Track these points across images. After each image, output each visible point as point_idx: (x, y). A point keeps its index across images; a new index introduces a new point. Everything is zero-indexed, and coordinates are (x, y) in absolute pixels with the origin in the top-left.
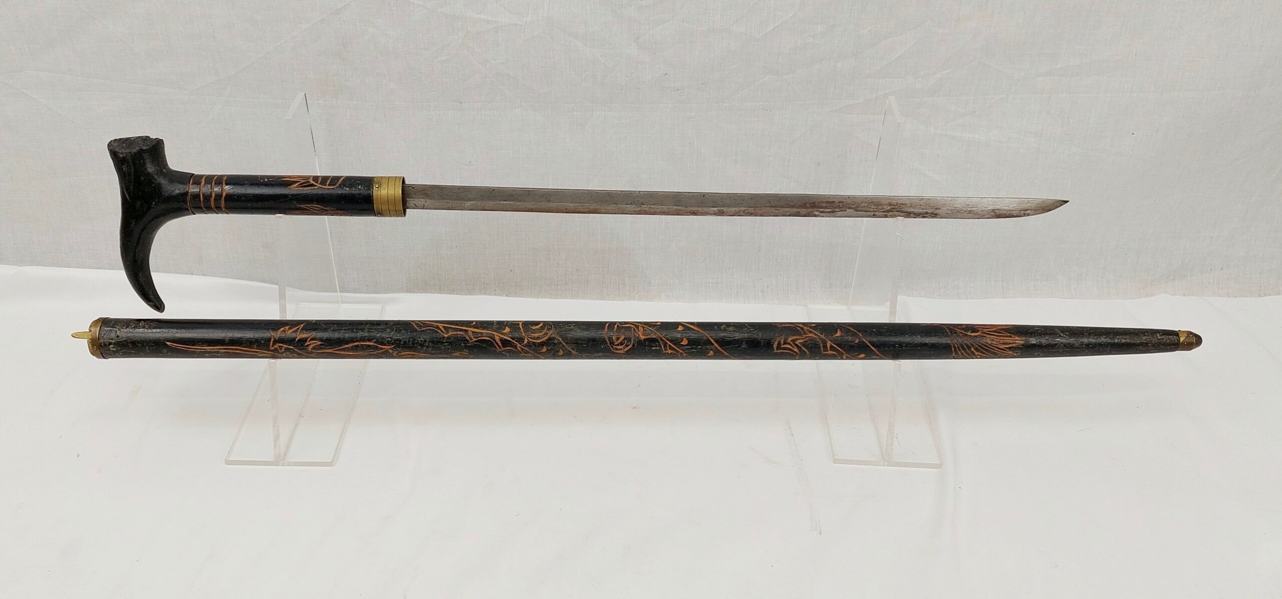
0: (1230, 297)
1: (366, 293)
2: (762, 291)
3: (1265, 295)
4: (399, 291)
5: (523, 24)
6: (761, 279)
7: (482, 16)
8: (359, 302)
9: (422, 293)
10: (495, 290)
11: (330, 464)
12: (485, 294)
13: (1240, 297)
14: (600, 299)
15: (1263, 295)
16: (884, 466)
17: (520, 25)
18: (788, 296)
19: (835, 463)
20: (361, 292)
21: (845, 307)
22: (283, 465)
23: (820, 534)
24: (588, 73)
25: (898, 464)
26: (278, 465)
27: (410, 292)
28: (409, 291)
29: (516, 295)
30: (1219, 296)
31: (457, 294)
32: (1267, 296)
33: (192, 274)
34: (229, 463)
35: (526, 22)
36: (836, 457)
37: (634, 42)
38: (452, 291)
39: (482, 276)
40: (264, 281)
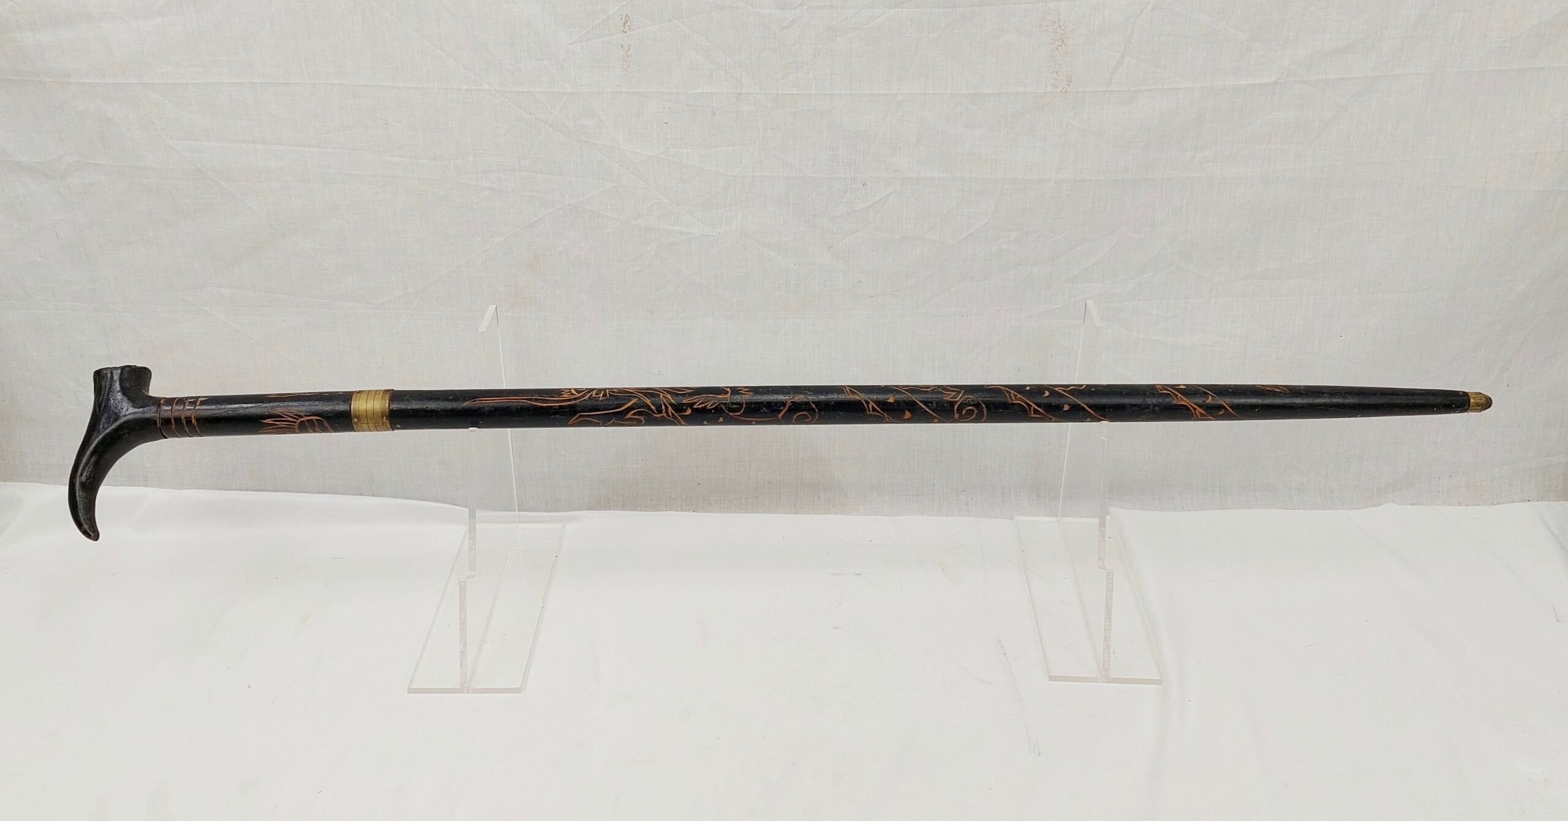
0: (1461, 506)
1: (544, 512)
2: (967, 504)
3: (1499, 503)
4: (580, 509)
5: (715, 235)
6: (964, 491)
7: (676, 228)
8: (539, 522)
9: (604, 510)
10: (682, 505)
11: (518, 691)
12: (670, 510)
13: (1473, 505)
14: (794, 513)
15: (1496, 503)
16: (1102, 682)
17: (713, 236)
18: (994, 509)
19: (1050, 680)
20: (540, 511)
21: (1054, 519)
22: (468, 693)
23: (1039, 755)
24: (781, 281)
25: (1116, 681)
26: (462, 693)
27: (591, 510)
28: (590, 508)
29: (704, 510)
30: (1450, 505)
31: (641, 511)
32: (1500, 504)
33: (361, 495)
34: (411, 691)
35: (720, 233)
36: (1052, 674)
37: (828, 250)
38: (635, 508)
39: (668, 491)
40: (437, 501)
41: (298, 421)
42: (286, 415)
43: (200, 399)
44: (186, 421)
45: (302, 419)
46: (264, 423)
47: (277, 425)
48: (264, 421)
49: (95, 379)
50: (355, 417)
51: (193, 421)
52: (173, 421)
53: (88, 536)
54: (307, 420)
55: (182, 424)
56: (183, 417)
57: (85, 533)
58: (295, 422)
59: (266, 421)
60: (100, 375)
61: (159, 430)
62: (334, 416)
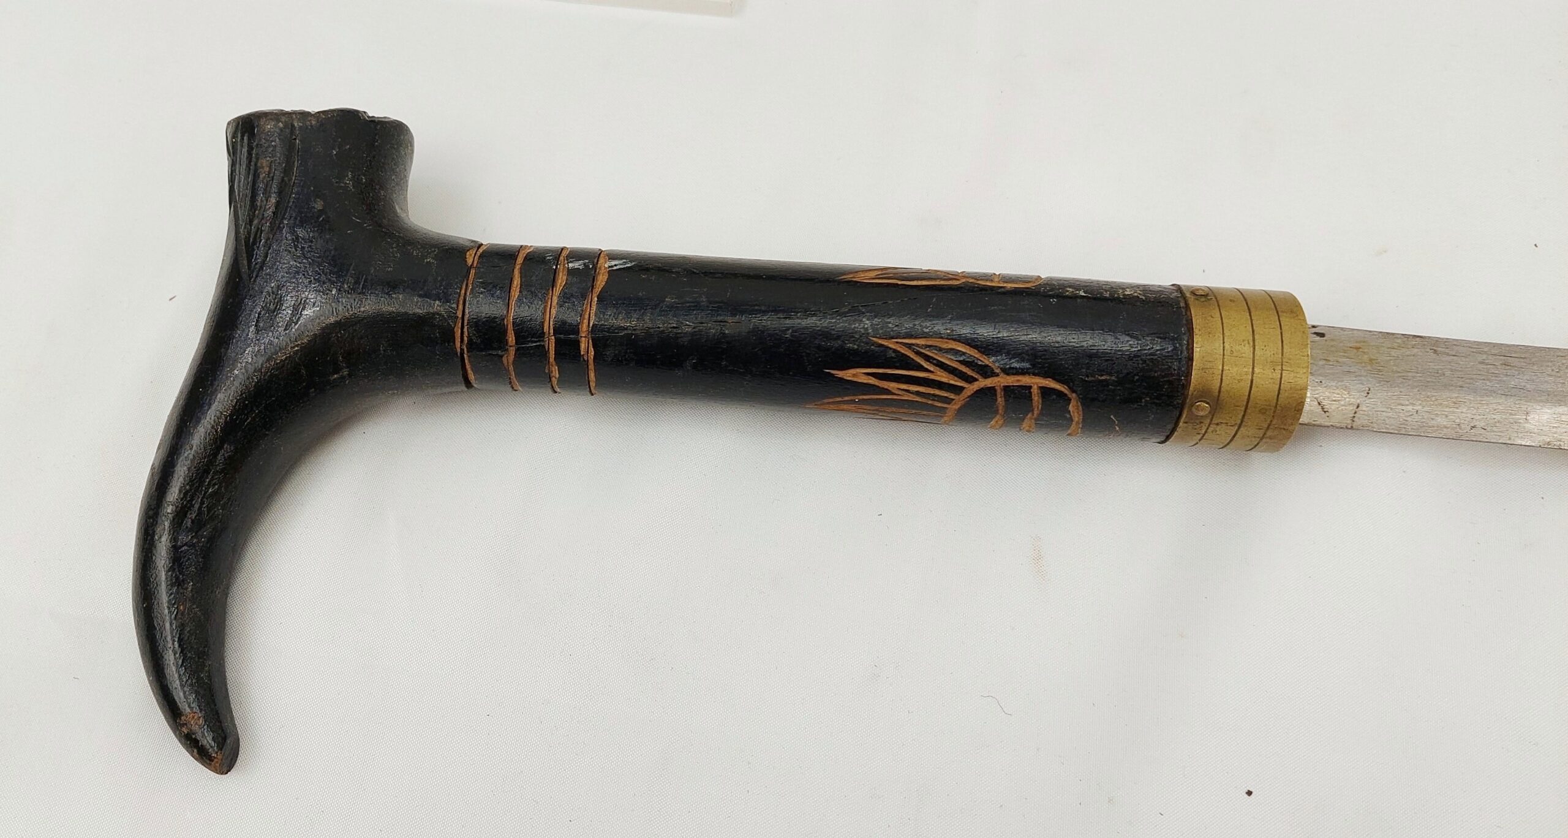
41: (971, 388)
42: (927, 358)
43: (605, 264)
44: (558, 342)
45: (988, 382)
46: (841, 379)
47: (887, 392)
48: (840, 374)
49: (233, 150)
50: (1204, 394)
51: (583, 346)
52: (511, 338)
53: (202, 755)
54: (1006, 389)
55: (543, 352)
56: (549, 327)
57: (191, 743)
58: (958, 390)
59: (848, 374)
60: (252, 135)
61: (457, 360)
62: (1119, 382)
